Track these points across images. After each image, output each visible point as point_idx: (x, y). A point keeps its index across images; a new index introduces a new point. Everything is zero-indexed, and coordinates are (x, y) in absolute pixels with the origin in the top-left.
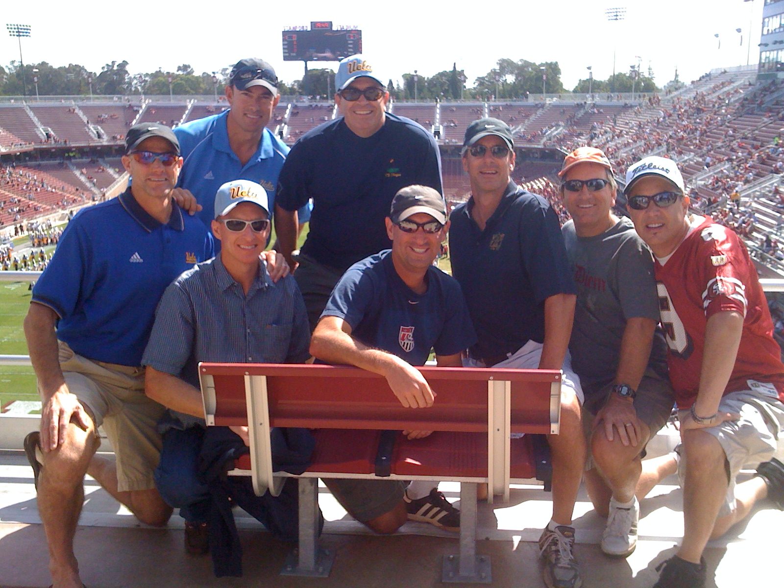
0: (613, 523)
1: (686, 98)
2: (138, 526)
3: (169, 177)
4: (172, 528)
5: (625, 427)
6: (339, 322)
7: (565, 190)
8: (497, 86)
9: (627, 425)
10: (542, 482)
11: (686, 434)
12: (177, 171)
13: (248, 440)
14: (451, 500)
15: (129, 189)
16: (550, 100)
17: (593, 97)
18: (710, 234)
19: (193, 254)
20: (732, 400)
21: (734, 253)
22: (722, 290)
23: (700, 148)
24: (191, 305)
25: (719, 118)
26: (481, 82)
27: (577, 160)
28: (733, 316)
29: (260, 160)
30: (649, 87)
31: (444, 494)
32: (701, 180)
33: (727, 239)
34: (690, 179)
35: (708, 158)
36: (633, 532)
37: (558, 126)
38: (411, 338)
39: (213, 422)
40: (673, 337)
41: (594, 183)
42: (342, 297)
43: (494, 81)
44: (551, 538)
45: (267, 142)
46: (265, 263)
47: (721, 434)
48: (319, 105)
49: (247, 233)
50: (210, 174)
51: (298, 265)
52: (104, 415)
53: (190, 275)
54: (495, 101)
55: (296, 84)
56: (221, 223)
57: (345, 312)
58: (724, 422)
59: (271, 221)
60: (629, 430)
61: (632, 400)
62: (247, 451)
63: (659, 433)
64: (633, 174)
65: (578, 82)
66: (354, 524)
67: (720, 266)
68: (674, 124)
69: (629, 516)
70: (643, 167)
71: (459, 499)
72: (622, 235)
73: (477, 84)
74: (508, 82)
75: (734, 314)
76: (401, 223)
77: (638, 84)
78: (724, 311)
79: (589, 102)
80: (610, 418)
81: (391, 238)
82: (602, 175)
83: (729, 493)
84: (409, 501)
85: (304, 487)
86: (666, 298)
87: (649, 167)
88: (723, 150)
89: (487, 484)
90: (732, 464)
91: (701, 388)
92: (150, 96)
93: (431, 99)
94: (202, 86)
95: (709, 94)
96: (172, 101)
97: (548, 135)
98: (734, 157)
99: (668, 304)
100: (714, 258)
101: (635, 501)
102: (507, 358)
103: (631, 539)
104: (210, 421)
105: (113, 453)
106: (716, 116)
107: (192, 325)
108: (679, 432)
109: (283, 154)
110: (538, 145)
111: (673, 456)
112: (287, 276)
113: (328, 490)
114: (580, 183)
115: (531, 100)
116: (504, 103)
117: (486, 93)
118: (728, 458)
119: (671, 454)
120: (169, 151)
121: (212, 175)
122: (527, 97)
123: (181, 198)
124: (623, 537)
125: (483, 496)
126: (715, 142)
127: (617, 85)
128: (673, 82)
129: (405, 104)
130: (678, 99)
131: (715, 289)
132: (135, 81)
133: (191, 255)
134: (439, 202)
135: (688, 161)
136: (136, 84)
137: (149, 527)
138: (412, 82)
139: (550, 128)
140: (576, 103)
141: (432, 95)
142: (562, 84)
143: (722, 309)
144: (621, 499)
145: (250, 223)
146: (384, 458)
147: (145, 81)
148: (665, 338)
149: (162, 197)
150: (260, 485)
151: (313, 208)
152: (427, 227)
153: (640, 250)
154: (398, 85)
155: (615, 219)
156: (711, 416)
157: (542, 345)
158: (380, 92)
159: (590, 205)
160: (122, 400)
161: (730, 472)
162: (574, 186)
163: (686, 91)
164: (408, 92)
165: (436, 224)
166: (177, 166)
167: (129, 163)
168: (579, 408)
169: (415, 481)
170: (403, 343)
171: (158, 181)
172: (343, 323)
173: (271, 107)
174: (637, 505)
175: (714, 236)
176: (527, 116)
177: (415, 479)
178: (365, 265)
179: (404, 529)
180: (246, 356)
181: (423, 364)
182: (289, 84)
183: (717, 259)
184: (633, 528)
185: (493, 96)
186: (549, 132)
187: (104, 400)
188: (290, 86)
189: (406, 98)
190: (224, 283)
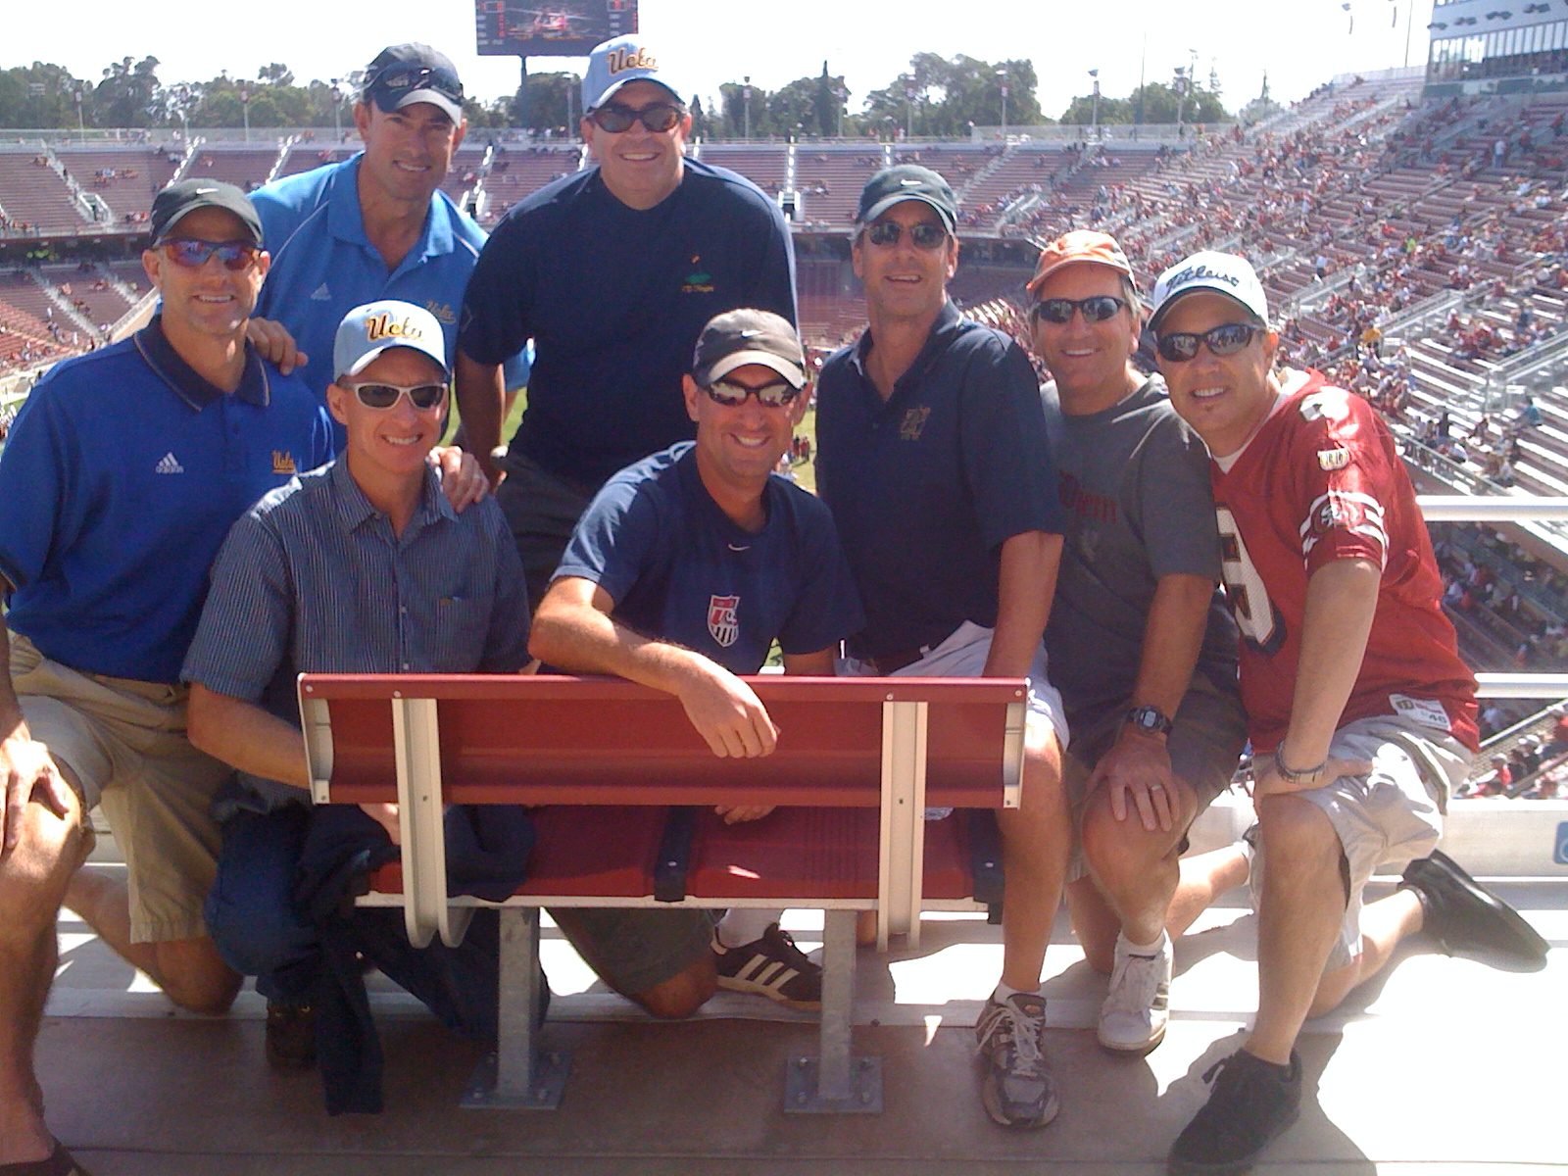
0: (1121, 986)
1: (1283, 134)
2: (171, 1014)
3: (239, 291)
4: (242, 1017)
5: (1150, 791)
6: (586, 589)
7: (1040, 320)
8: (909, 110)
9: (1154, 789)
10: (985, 906)
11: (1265, 805)
12: (257, 281)
13: (399, 832)
14: (805, 947)
15: (156, 320)
16: (1014, 140)
17: (1099, 132)
18: (1317, 407)
19: (288, 454)
20: (1360, 734)
21: (1363, 445)
22: (1340, 518)
23: (1307, 238)
24: (285, 558)
25: (1347, 176)
26: (878, 101)
27: (1065, 257)
28: (1359, 569)
29: (425, 259)
30: (1211, 113)
31: (792, 934)
32: (1308, 303)
33: (1350, 418)
34: (1286, 301)
35: (1321, 258)
36: (1159, 1004)
37: (1029, 192)
38: (732, 619)
39: (326, 793)
40: (1247, 614)
41: (1097, 306)
42: (595, 538)
43: (904, 99)
44: (999, 1018)
45: (440, 221)
46: (438, 471)
47: (1335, 805)
48: (551, 149)
49: (402, 413)
50: (324, 288)
51: (503, 476)
52: (102, 786)
53: (283, 499)
54: (905, 141)
55: (503, 104)
56: (348, 390)
57: (601, 569)
58: (1339, 778)
59: (449, 386)
60: (1156, 798)
61: (1163, 737)
62: (396, 854)
63: (1216, 803)
64: (1166, 289)
65: (1071, 102)
66: (613, 1000)
67: (1334, 471)
68: (1258, 188)
69: (1153, 971)
70: (1187, 275)
71: (821, 945)
72: (1151, 410)
73: (869, 105)
74: (933, 101)
75: (1363, 565)
76: (712, 386)
77: (1189, 105)
78: (1342, 558)
79: (1094, 144)
80: (1122, 774)
81: (694, 418)
82: (1113, 289)
83: (1347, 922)
84: (722, 951)
85: (511, 927)
86: (1233, 537)
87: (1198, 275)
88: (1353, 242)
89: (877, 912)
90: (1353, 863)
91: (1296, 711)
92: (204, 130)
93: (777, 135)
94: (309, 107)
95: (1327, 127)
96: (249, 140)
97: (1010, 212)
98: (1374, 256)
99: (1236, 549)
100: (1324, 455)
101: (1164, 941)
102: (921, 657)
103: (1156, 1017)
104: (321, 793)
105: (124, 865)
106: (1340, 173)
107: (286, 601)
108: (1251, 800)
109: (473, 245)
110: (990, 232)
111: (1241, 850)
112: (485, 499)
113: (560, 933)
114: (1069, 306)
115: (978, 139)
116: (924, 146)
117: (888, 124)
118: (1347, 853)
119: (1236, 844)
120: (239, 238)
121: (326, 291)
122: (968, 134)
123: (264, 339)
124: (1141, 1012)
125: (869, 936)
126: (1338, 226)
127: (1147, 108)
128: (1259, 101)
129: (725, 146)
130: (1267, 136)
131: (1326, 517)
132: (173, 100)
133: (284, 456)
134: (791, 342)
135: (1283, 265)
136: (174, 105)
137: (193, 1016)
138: (739, 99)
139: (1013, 198)
140: (1066, 145)
141: (779, 127)
142: (1039, 105)
143: (1339, 555)
144: (1138, 937)
145: (408, 390)
146: (674, 864)
147: (193, 99)
148: (1234, 615)
149: (224, 337)
150: (422, 924)
151: (535, 361)
152: (766, 395)
153: (1186, 440)
154: (711, 106)
155: (1137, 378)
156: (1316, 765)
157: (991, 631)
158: (674, 114)
159: (1088, 351)
160: (142, 754)
161: (1349, 879)
162: (1057, 311)
163: (1282, 121)
164: (731, 121)
165: (784, 387)
166: (256, 270)
167: (158, 264)
168: (1058, 756)
169: (736, 910)
170: (715, 630)
171: (217, 302)
172: (597, 590)
173: (449, 148)
174: (1168, 950)
175: (1325, 411)
176: (969, 173)
177: (733, 906)
178: (641, 473)
179: (711, 1008)
180: (397, 660)
181: (755, 672)
182: (490, 104)
183: (1331, 456)
184: (1159, 996)
185: (902, 131)
186: (1012, 205)
187: (103, 752)
188: (491, 109)
189: (727, 135)
190: (351, 515)
